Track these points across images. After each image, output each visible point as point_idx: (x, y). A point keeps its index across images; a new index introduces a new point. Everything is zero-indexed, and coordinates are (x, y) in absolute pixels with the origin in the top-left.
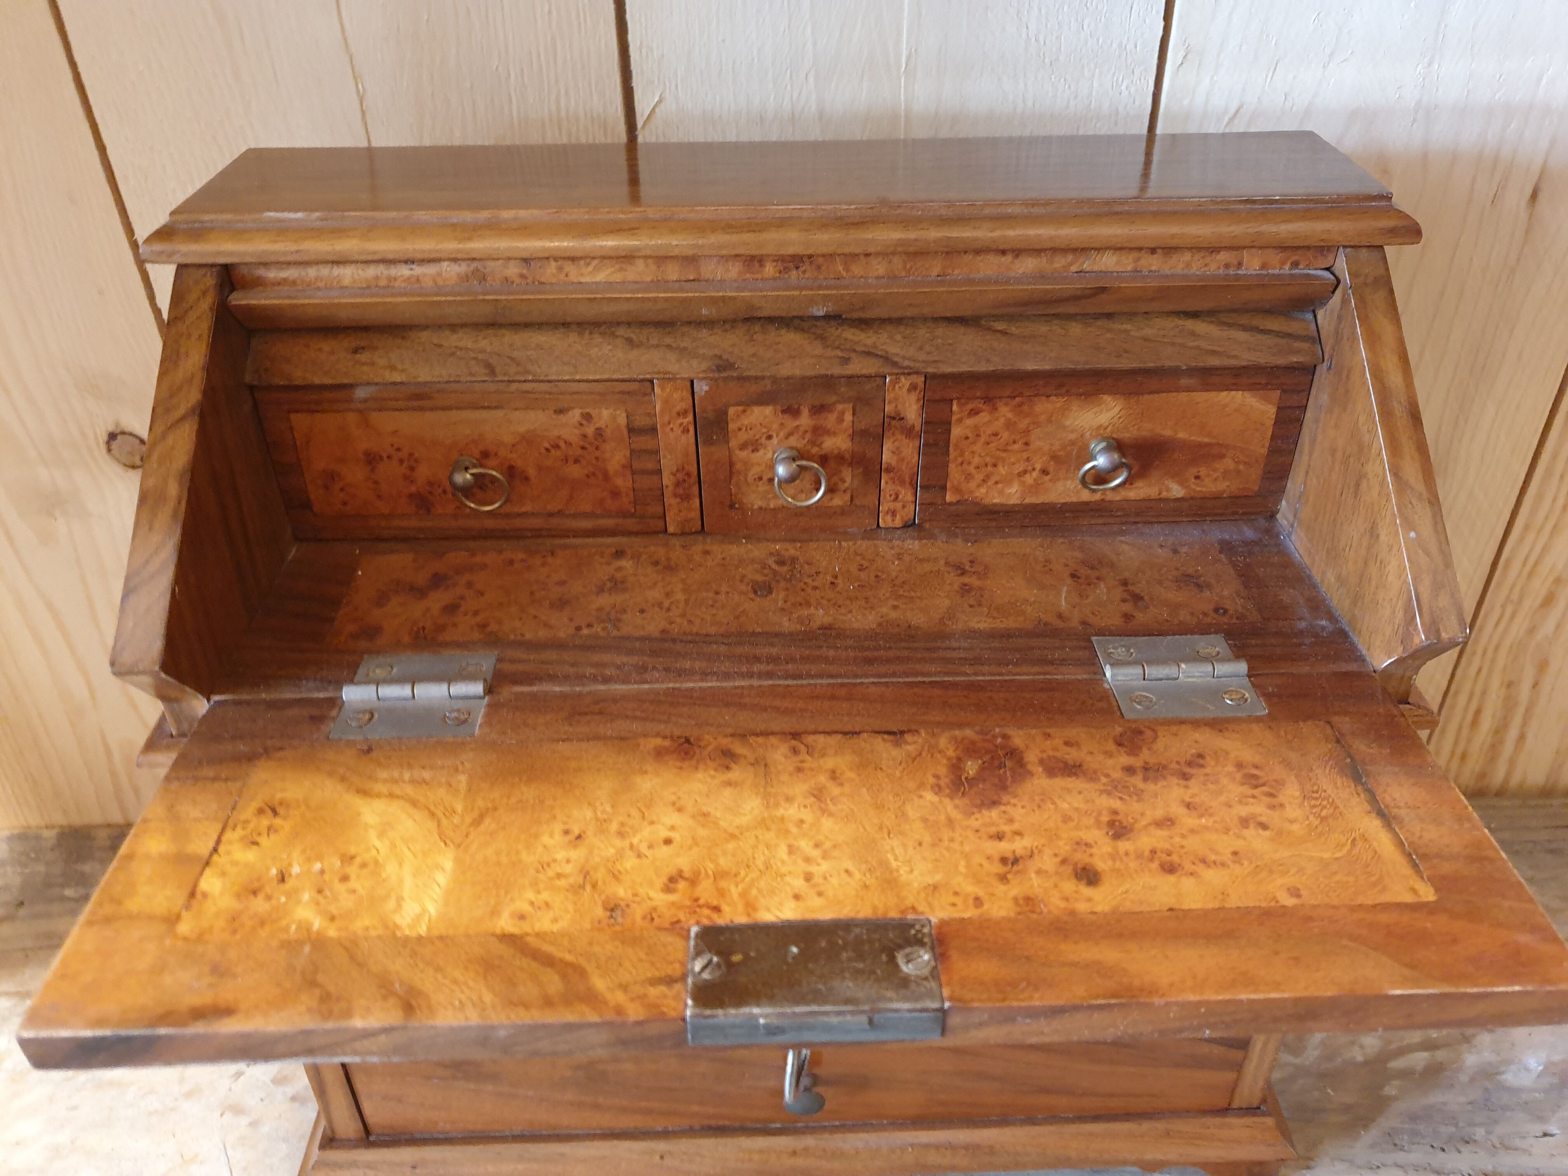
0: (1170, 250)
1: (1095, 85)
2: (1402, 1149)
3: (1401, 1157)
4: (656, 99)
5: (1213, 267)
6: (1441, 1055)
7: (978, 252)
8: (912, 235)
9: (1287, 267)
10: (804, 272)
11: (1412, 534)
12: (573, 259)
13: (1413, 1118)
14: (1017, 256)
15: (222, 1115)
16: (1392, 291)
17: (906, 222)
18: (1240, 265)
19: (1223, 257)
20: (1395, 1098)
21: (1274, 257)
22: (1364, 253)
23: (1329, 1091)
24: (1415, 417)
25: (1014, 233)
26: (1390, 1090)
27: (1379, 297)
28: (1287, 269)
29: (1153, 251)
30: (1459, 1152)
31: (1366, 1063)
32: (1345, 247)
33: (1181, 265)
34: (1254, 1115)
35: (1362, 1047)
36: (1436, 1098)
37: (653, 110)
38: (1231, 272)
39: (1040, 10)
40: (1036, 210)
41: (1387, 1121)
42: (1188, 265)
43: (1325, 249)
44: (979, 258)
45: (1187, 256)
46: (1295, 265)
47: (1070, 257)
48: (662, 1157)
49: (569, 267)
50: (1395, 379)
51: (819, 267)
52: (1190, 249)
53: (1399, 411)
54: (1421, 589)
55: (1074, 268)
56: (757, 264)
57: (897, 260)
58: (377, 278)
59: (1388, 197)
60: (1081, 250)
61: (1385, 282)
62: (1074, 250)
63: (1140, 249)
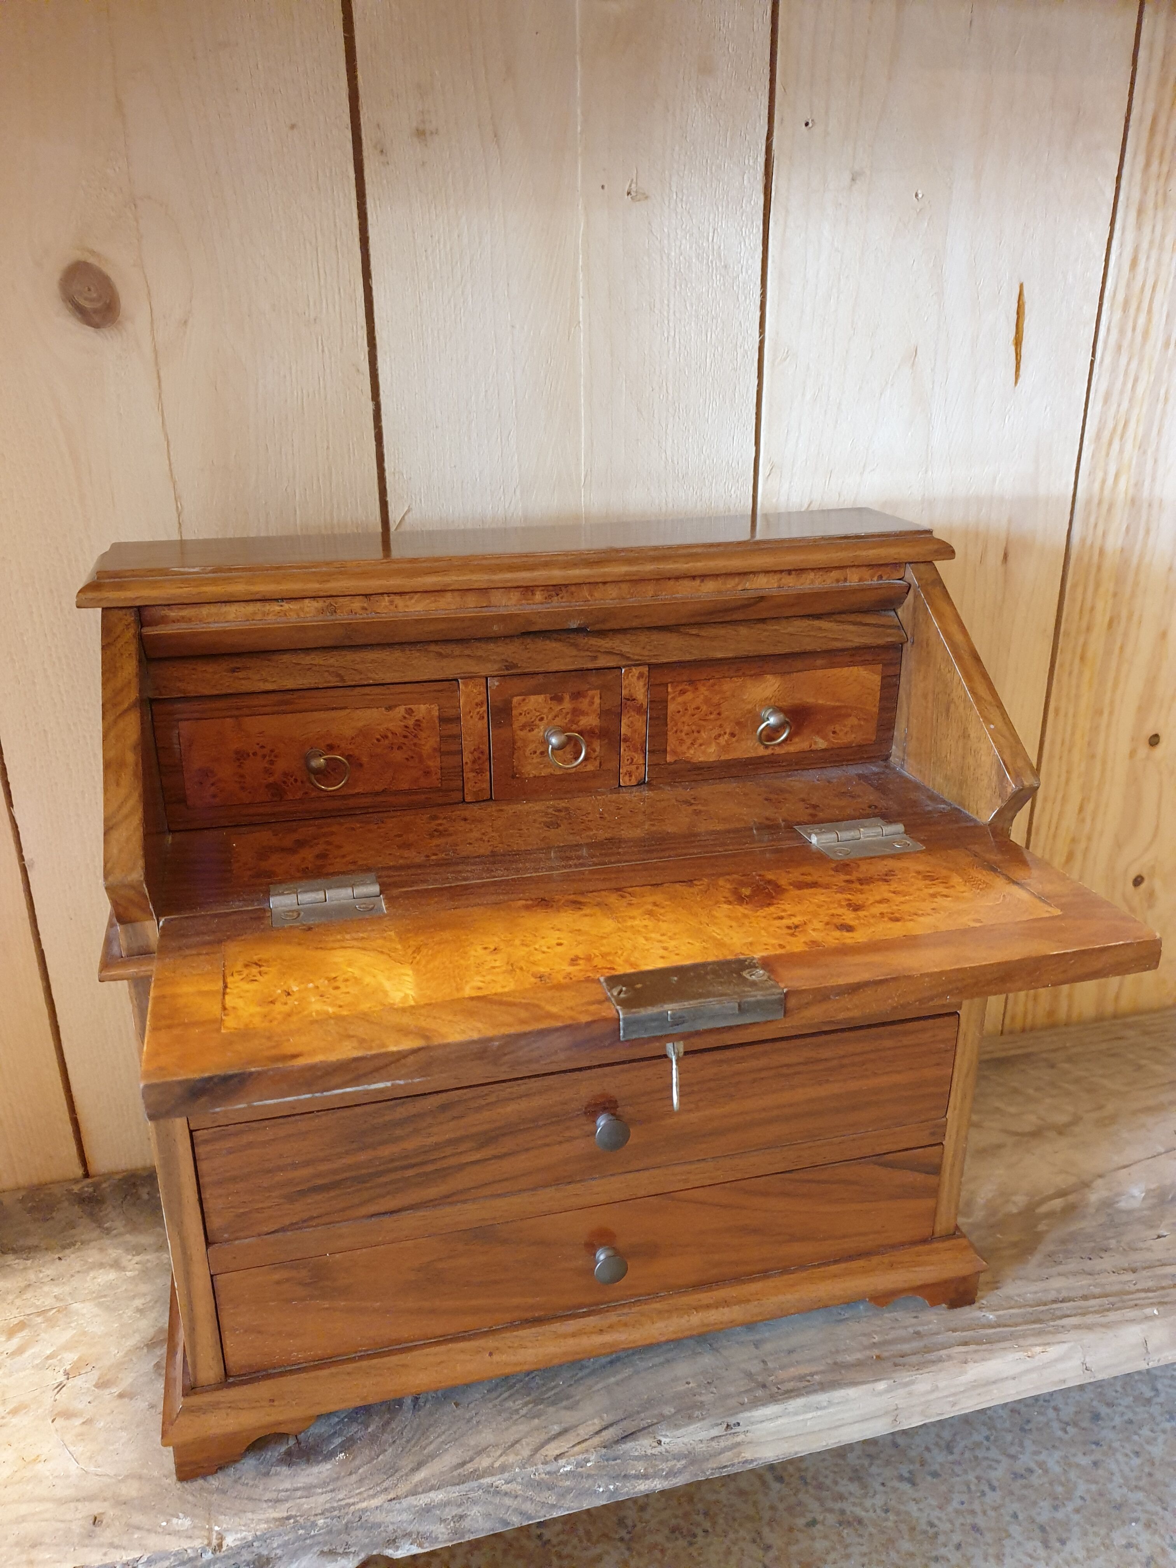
0: (800, 571)
1: (714, 491)
2: (1061, 1263)
3: (1061, 1268)
4: (406, 509)
5: (829, 581)
6: (1071, 1198)
7: (677, 578)
8: (634, 569)
9: (875, 579)
10: (562, 598)
11: (992, 726)
12: (401, 594)
13: (1063, 1242)
14: (702, 581)
15: (53, 1421)
16: (944, 587)
17: (630, 561)
18: (845, 580)
19: (834, 574)
20: (1047, 1232)
21: (866, 573)
22: (922, 567)
23: (999, 1236)
24: (977, 658)
25: (700, 566)
26: (1041, 1227)
27: (936, 592)
28: (875, 582)
29: (789, 572)
30: (1102, 1258)
31: (1020, 1214)
32: (910, 563)
33: (808, 581)
34: (952, 1239)
35: (1014, 1203)
36: (1074, 1227)
37: (404, 517)
38: (840, 584)
39: (673, 441)
40: (712, 550)
41: (1047, 1246)
42: (812, 582)
43: (897, 565)
44: (678, 584)
45: (812, 575)
46: (880, 577)
47: (737, 580)
48: (491, 1354)
49: (398, 600)
50: (959, 638)
51: (572, 593)
52: (812, 569)
53: (966, 656)
54: (1005, 758)
55: (740, 588)
56: (530, 593)
57: (624, 586)
58: (255, 613)
59: (930, 532)
60: (743, 574)
61: (938, 582)
62: (739, 574)
63: (781, 571)
